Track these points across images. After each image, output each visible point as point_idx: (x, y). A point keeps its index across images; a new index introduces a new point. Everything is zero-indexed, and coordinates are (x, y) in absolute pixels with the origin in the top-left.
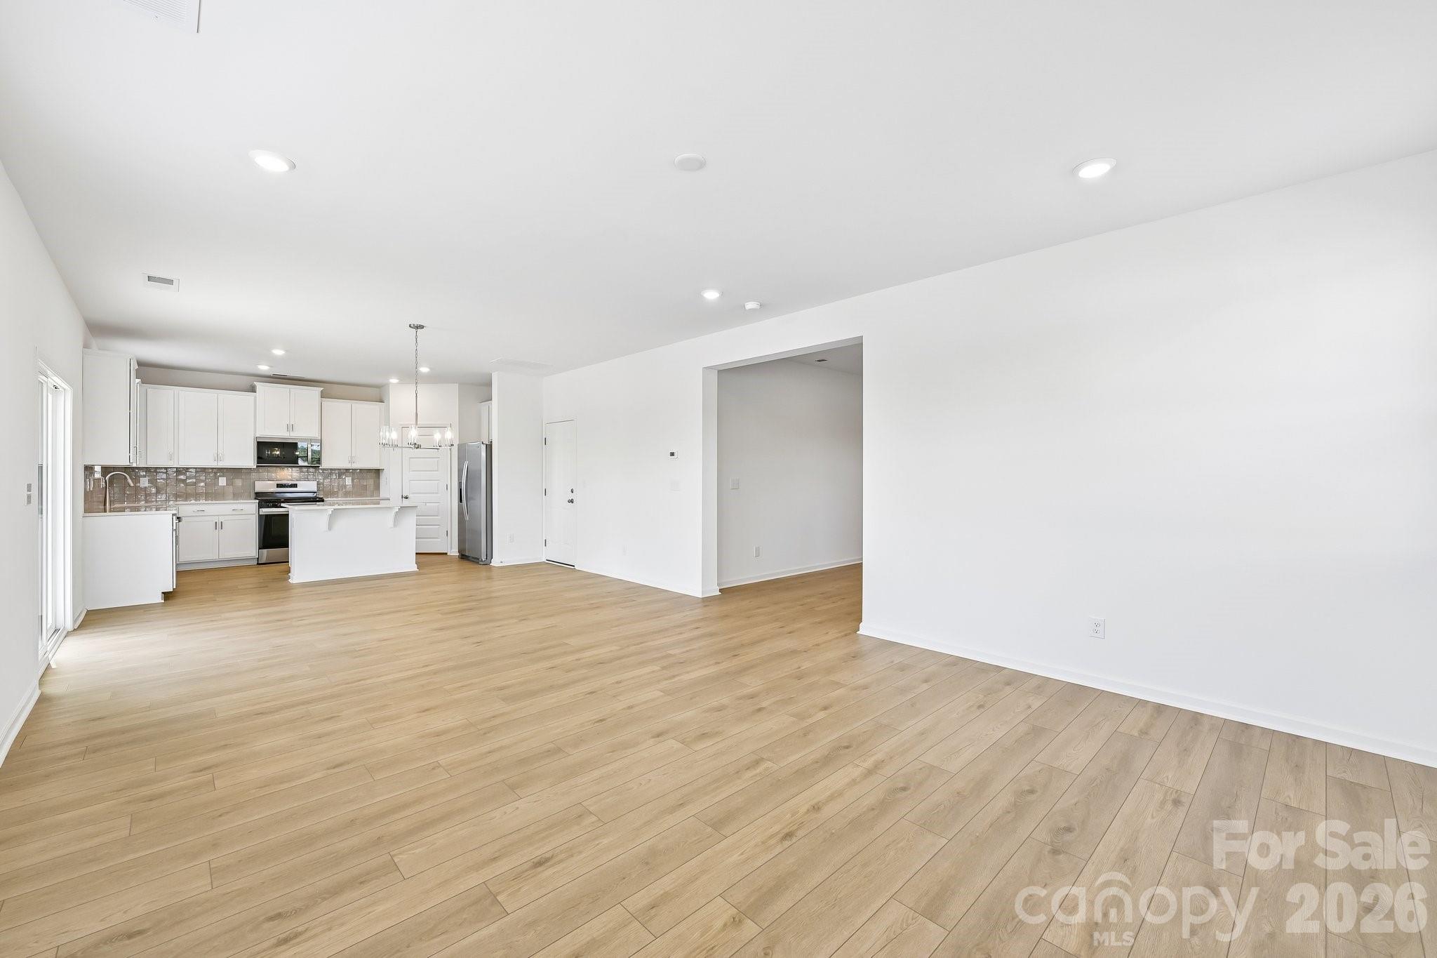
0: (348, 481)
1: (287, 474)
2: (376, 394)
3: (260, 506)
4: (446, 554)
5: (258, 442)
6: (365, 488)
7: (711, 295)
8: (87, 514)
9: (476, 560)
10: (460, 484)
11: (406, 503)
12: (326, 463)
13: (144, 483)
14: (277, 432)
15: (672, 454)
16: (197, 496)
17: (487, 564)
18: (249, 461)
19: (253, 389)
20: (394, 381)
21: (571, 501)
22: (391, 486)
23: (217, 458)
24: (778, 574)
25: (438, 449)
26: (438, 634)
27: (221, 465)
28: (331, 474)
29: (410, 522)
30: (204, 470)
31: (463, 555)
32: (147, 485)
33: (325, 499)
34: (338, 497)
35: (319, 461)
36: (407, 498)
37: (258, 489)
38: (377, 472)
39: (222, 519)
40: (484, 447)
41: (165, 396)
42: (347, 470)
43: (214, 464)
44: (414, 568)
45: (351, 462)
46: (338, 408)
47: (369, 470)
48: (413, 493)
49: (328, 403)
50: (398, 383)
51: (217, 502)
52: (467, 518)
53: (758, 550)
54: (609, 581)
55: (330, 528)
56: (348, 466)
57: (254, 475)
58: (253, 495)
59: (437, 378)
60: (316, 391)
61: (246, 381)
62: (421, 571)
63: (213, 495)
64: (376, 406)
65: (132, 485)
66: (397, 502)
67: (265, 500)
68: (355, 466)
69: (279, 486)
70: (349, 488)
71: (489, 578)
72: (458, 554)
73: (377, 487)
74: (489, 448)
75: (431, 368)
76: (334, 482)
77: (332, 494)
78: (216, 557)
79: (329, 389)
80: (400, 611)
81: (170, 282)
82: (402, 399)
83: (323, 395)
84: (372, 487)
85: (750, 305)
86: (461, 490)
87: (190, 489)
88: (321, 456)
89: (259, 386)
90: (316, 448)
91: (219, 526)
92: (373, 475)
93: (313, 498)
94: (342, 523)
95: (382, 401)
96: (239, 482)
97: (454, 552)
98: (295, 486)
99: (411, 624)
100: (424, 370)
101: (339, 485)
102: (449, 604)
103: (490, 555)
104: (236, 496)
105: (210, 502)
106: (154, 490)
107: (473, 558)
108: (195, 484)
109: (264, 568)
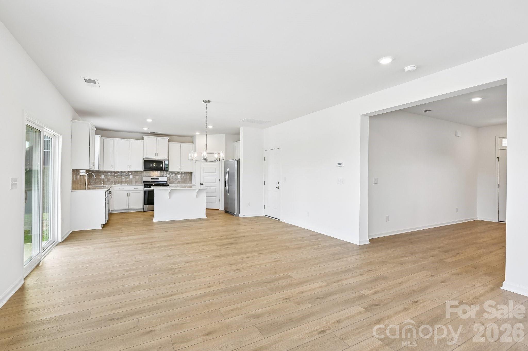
0: (179, 177)
1: (156, 174)
2: (190, 140)
3: (145, 187)
4: (219, 209)
5: (144, 160)
6: (186, 180)
7: (386, 61)
8: (73, 190)
9: (232, 214)
10: (225, 178)
11: (202, 187)
12: (170, 170)
13: (103, 177)
14: (152, 157)
15: (340, 164)
16: (122, 182)
17: (237, 216)
18: (140, 168)
19: (143, 139)
20: (197, 133)
21: (278, 188)
22: (196, 179)
23: (129, 167)
24: (400, 231)
25: (216, 162)
26: (215, 260)
27: (130, 170)
28: (172, 174)
29: (203, 196)
30: (124, 172)
31: (226, 211)
32: (104, 178)
33: (170, 184)
34: (175, 183)
35: (167, 168)
36: (203, 184)
37: (144, 180)
38: (191, 173)
39: (130, 192)
40: (236, 162)
41: (111, 142)
42: (179, 172)
43: (128, 170)
44: (205, 216)
45: (180, 169)
46: (175, 146)
47: (187, 172)
48: (205, 182)
49: (172, 144)
50: (199, 135)
51: (129, 185)
52: (228, 194)
53: (388, 217)
54: (300, 230)
55: (170, 198)
56: (179, 171)
57: (143, 174)
58: (143, 183)
59: (215, 131)
60: (167, 139)
61: (140, 135)
62: (208, 218)
63: (128, 182)
64: (190, 145)
65: (95, 178)
66: (198, 187)
67: (147, 184)
68: (182, 171)
69: (152, 179)
70: (179, 180)
71: (239, 224)
72: (224, 210)
73: (191, 179)
74: (239, 162)
75: (213, 126)
76: (173, 177)
77: (172, 182)
78: (127, 208)
79: (171, 138)
80: (197, 242)
81: (94, 82)
82: (200, 141)
83: (169, 141)
84: (189, 180)
85: (409, 68)
86: (226, 181)
87: (119, 180)
88: (168, 166)
89: (145, 137)
90: (166, 162)
91: (129, 195)
92: (189, 174)
93: (165, 184)
94: (174, 196)
95: (193, 143)
96: (137, 177)
97: (222, 209)
98: (158, 179)
99: (202, 251)
100: (210, 127)
101: (175, 178)
102: (221, 239)
103: (239, 212)
104: (136, 182)
105: (126, 185)
106: (106, 180)
107: (231, 212)
108: (121, 178)
109: (145, 213)
